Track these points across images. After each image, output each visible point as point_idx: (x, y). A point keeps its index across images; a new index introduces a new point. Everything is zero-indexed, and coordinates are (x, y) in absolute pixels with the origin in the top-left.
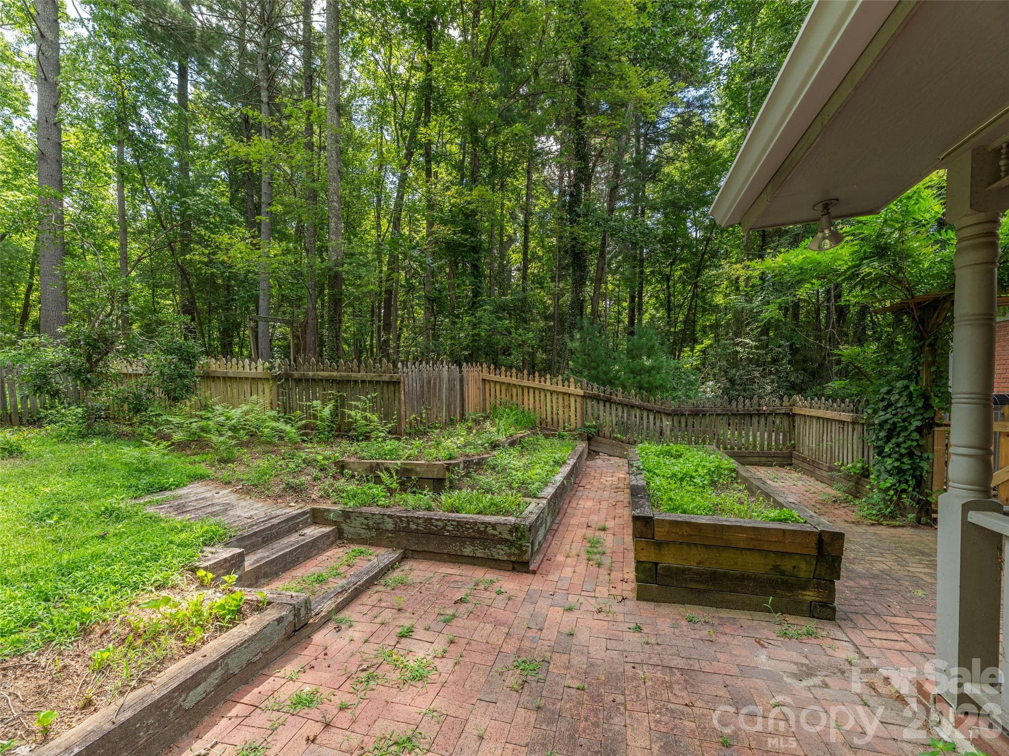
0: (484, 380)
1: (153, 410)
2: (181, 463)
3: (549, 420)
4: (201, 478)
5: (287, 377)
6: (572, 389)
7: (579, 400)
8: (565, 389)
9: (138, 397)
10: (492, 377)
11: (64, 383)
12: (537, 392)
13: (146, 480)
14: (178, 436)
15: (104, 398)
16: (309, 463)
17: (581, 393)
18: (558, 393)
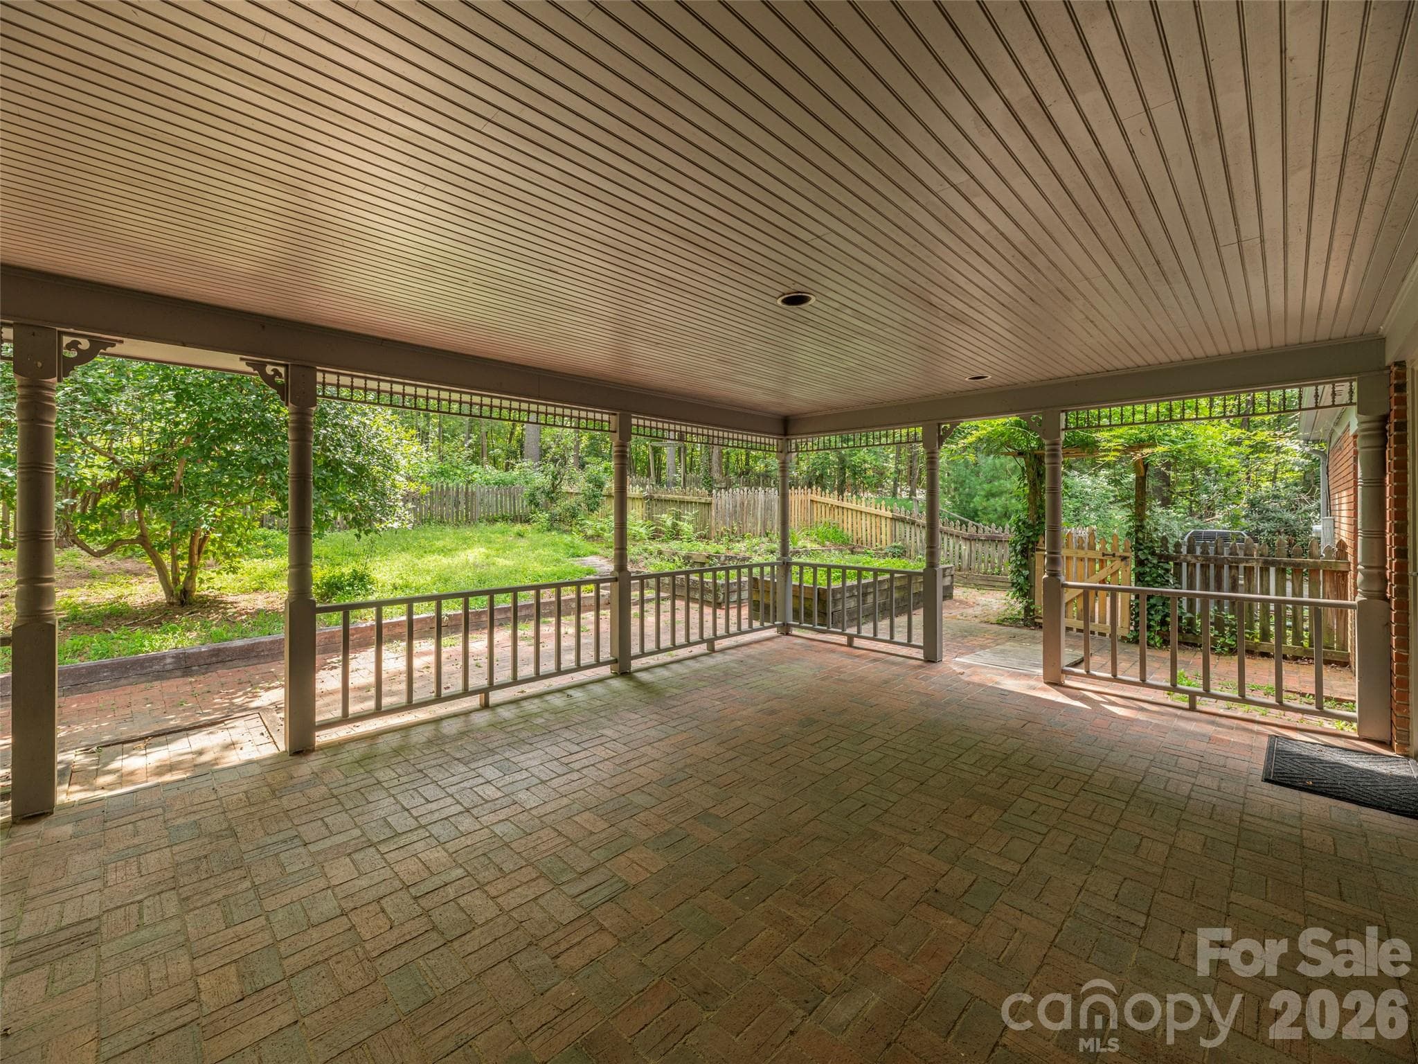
0: (812, 501)
1: (581, 516)
2: (589, 546)
3: (864, 539)
4: (596, 554)
5: (650, 498)
6: (883, 512)
7: (888, 521)
8: (878, 512)
9: (574, 508)
10: (818, 498)
11: (541, 499)
12: (845, 511)
13: (572, 551)
14: (590, 532)
15: (558, 508)
16: (645, 550)
17: (889, 514)
18: (871, 514)
